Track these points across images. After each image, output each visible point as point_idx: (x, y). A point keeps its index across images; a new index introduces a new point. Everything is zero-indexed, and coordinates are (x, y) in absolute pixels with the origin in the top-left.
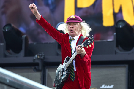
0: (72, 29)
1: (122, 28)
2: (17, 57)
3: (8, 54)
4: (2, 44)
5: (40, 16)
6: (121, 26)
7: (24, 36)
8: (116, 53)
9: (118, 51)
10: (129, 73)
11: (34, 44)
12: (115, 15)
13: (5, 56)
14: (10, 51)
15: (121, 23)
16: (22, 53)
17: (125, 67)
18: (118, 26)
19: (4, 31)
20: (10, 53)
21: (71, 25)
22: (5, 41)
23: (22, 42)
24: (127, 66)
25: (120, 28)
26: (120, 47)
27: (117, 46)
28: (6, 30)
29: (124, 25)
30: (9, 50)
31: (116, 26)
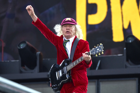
0: (68, 30)
1: (131, 42)
2: (32, 73)
3: (23, 70)
4: (17, 61)
5: (36, 18)
6: (130, 41)
7: (38, 53)
8: (126, 67)
9: (128, 65)
10: (139, 86)
11: (48, 60)
12: (124, 30)
13: (21, 72)
14: (26, 67)
15: (130, 38)
16: (37, 69)
17: (135, 80)
18: (128, 42)
19: (19, 48)
20: (25, 69)
21: (67, 26)
22: (20, 58)
23: (36, 58)
24: (137, 79)
25: (129, 43)
26: (130, 61)
27: (127, 60)
28: (21, 48)
29: (133, 40)
30: (24, 66)
31: (126, 41)
